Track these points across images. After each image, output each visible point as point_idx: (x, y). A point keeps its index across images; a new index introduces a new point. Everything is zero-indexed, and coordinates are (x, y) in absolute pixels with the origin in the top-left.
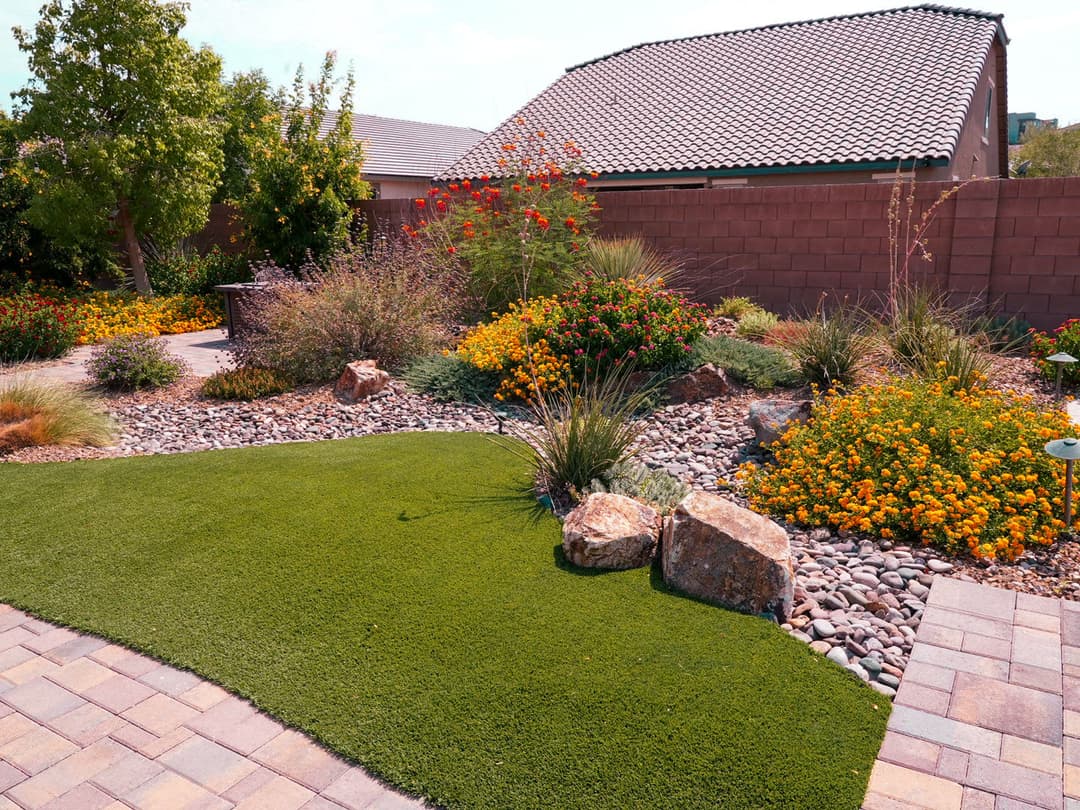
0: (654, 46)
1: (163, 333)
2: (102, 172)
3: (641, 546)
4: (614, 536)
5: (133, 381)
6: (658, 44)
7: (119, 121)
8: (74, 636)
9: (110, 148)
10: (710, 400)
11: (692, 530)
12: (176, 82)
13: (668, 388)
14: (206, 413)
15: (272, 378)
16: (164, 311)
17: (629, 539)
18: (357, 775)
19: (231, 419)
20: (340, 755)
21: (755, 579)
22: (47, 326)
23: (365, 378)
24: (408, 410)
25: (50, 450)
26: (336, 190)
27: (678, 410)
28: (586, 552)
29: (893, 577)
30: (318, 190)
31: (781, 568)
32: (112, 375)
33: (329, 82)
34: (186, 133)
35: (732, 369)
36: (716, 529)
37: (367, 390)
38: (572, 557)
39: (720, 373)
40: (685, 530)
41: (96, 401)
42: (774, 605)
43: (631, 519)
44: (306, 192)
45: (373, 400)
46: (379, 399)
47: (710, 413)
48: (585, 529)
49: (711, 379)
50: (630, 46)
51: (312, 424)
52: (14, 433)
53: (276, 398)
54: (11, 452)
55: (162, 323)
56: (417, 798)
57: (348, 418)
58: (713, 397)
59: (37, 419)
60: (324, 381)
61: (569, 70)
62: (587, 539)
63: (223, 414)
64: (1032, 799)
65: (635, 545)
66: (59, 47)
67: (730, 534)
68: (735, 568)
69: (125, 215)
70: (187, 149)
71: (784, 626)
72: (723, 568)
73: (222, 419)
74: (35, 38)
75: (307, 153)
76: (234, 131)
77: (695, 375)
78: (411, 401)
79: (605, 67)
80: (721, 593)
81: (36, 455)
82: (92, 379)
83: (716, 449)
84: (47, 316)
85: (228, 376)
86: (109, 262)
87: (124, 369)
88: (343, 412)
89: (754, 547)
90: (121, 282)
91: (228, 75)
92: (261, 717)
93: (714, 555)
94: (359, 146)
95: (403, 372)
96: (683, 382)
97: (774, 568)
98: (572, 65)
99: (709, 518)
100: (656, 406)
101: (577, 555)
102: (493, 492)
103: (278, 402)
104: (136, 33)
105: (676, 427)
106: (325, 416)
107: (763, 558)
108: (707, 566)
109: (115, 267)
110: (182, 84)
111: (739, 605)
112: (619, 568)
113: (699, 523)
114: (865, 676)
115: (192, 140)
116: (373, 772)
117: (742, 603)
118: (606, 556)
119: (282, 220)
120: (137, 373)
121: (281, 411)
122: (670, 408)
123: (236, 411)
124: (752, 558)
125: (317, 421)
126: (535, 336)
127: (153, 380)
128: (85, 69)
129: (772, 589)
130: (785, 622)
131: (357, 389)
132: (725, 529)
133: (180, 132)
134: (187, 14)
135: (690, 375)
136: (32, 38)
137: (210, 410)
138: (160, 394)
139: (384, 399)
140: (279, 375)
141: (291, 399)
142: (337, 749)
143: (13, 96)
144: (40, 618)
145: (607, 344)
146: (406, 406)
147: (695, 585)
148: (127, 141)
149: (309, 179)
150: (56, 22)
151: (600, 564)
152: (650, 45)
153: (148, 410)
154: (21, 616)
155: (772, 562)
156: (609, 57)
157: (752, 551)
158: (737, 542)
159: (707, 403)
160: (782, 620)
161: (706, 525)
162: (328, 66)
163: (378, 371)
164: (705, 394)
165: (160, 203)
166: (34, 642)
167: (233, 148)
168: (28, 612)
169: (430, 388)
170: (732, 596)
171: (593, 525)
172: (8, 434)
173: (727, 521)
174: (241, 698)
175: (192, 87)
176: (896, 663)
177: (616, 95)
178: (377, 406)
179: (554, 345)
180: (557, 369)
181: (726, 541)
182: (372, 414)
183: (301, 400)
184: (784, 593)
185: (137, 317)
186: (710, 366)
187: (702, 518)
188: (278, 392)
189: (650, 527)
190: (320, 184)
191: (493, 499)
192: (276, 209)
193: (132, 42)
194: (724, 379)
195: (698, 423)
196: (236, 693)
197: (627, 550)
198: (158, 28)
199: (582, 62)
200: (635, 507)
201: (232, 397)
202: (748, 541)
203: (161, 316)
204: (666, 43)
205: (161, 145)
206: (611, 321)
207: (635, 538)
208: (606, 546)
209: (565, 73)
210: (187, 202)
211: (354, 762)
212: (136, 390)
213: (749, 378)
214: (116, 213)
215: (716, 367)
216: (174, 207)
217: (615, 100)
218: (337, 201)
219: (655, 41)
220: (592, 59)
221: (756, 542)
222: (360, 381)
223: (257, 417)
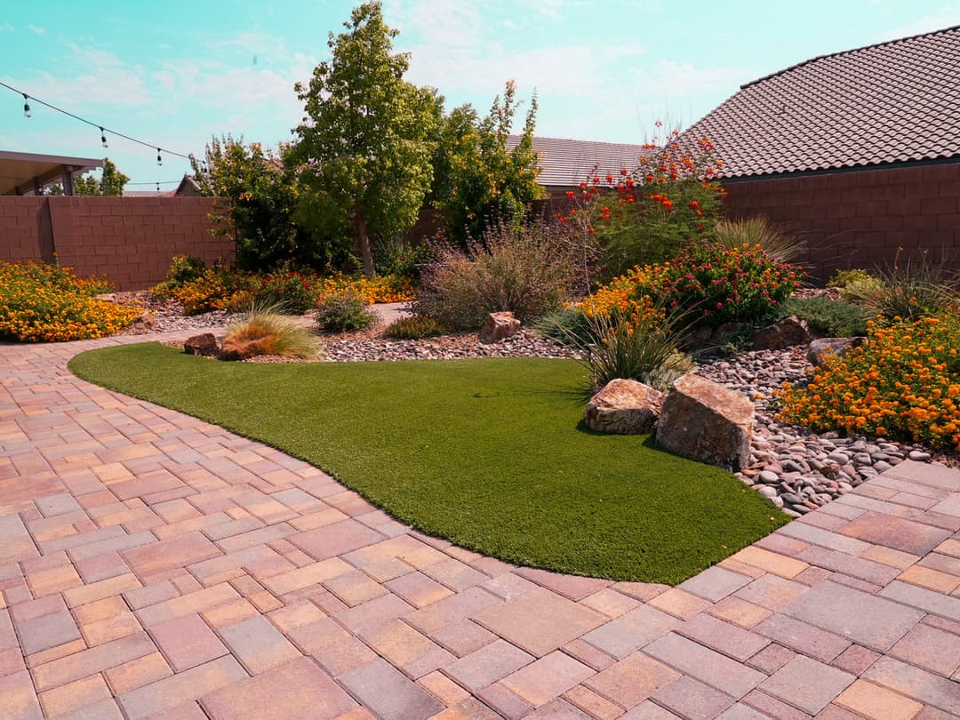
0: (830, 58)
1: (377, 302)
2: (344, 182)
3: (643, 418)
4: (622, 407)
5: (341, 324)
6: (833, 56)
7: (359, 147)
8: (249, 442)
9: (349, 165)
10: (792, 348)
11: (677, 401)
12: (399, 114)
13: (751, 336)
14: (385, 346)
15: (434, 323)
16: (380, 286)
17: (633, 411)
18: (380, 514)
19: (400, 350)
20: (372, 503)
21: (719, 439)
22: (296, 290)
23: (501, 324)
24: (532, 349)
25: (274, 359)
26: (514, 191)
27: (759, 354)
28: (598, 419)
29: (862, 456)
30: (499, 192)
31: (741, 430)
32: (328, 320)
33: (511, 106)
34: (404, 151)
35: (814, 321)
36: (694, 400)
37: (503, 333)
38: (589, 423)
39: (803, 324)
40: (672, 401)
41: (317, 338)
42: (733, 459)
43: (639, 397)
44: (491, 194)
45: (506, 341)
46: (512, 341)
47: (787, 357)
48: (599, 401)
49: (794, 330)
50: (804, 60)
51: (457, 356)
52: (253, 345)
53: (435, 338)
54: (250, 357)
55: (378, 295)
56: (409, 525)
57: (484, 353)
58: (794, 345)
59: (269, 338)
60: (474, 328)
61: (743, 88)
62: (598, 408)
63: (396, 347)
64: (862, 577)
65: (638, 416)
66: (325, 95)
67: (705, 404)
68: (706, 430)
69: (360, 216)
70: (405, 164)
71: (737, 474)
72: (697, 430)
73: (394, 350)
74: (309, 90)
75: (493, 163)
76: (441, 150)
77: (779, 326)
78: (535, 344)
79: (779, 81)
80: (693, 451)
81: (265, 360)
82: (317, 325)
83: (779, 383)
84: (296, 283)
85: (403, 323)
86: (350, 254)
87: (336, 315)
88: (481, 349)
89: (722, 413)
90: (356, 269)
91: (447, 111)
92: (337, 484)
93: (691, 420)
94: (536, 156)
95: (535, 323)
96: (768, 332)
97: (735, 430)
98: (747, 82)
99: (691, 393)
100: (739, 350)
101: (592, 421)
102: (557, 389)
103: (436, 341)
104: (372, 79)
105: (752, 366)
106: (468, 351)
107: (728, 422)
108: (685, 429)
109: (354, 257)
110: (404, 117)
111: (706, 460)
112: (623, 432)
113: (682, 395)
114: (779, 503)
115: (409, 158)
116: (389, 513)
117: (709, 457)
118: (613, 422)
119: (469, 216)
120: (344, 319)
121: (436, 346)
122: (752, 354)
123: (405, 345)
124: (719, 422)
125: (461, 354)
126: (641, 291)
127: (355, 324)
128: (340, 109)
129: (732, 446)
130: (739, 471)
131: (495, 332)
132: (702, 401)
133: (399, 151)
134: (409, 61)
135: (774, 326)
136: (307, 89)
137: (388, 345)
138: (358, 335)
139: (515, 341)
140: (441, 322)
141: (446, 340)
142: (372, 500)
143: (293, 131)
144: (234, 433)
145: (699, 297)
146: (531, 346)
147: (676, 444)
148: (361, 159)
149: (493, 183)
150: (323, 78)
151: (608, 428)
152: (825, 58)
153: (347, 343)
154: (224, 431)
155: (735, 424)
156: (783, 72)
157: (720, 416)
158: (709, 409)
159: (787, 350)
160: (737, 469)
161: (687, 397)
162: (509, 93)
163: (513, 320)
164: (787, 342)
165: (383, 205)
166: (227, 443)
167: (440, 163)
168: (228, 429)
169: (554, 333)
170: (702, 452)
171: (606, 399)
172: (250, 345)
173: (707, 394)
174: (330, 475)
175: (410, 117)
176: (817, 502)
177: (785, 105)
178: (509, 346)
179: (655, 299)
180: (655, 319)
181: (701, 409)
182: (503, 351)
183: (453, 340)
184: (741, 450)
185: (360, 290)
186: (794, 318)
187: (686, 392)
188: (438, 335)
189: (654, 404)
190: (502, 187)
191: (553, 392)
192: (467, 208)
193: (369, 86)
194: (806, 330)
195: (773, 364)
196: (327, 473)
197: (632, 420)
198: (388, 73)
199: (756, 79)
200: (645, 390)
201: (406, 337)
202: (718, 409)
203: (377, 290)
204: (841, 54)
205: (389, 164)
206: (705, 279)
207: (638, 410)
208: (613, 414)
209: (739, 90)
210: (403, 203)
211: (379, 507)
212: (342, 331)
213: (831, 329)
214: (353, 215)
215: (800, 320)
216: (393, 210)
217: (784, 110)
218: (514, 200)
219: (830, 53)
220: (767, 75)
221: (725, 410)
222: (497, 326)
223: (418, 350)
